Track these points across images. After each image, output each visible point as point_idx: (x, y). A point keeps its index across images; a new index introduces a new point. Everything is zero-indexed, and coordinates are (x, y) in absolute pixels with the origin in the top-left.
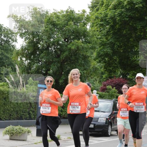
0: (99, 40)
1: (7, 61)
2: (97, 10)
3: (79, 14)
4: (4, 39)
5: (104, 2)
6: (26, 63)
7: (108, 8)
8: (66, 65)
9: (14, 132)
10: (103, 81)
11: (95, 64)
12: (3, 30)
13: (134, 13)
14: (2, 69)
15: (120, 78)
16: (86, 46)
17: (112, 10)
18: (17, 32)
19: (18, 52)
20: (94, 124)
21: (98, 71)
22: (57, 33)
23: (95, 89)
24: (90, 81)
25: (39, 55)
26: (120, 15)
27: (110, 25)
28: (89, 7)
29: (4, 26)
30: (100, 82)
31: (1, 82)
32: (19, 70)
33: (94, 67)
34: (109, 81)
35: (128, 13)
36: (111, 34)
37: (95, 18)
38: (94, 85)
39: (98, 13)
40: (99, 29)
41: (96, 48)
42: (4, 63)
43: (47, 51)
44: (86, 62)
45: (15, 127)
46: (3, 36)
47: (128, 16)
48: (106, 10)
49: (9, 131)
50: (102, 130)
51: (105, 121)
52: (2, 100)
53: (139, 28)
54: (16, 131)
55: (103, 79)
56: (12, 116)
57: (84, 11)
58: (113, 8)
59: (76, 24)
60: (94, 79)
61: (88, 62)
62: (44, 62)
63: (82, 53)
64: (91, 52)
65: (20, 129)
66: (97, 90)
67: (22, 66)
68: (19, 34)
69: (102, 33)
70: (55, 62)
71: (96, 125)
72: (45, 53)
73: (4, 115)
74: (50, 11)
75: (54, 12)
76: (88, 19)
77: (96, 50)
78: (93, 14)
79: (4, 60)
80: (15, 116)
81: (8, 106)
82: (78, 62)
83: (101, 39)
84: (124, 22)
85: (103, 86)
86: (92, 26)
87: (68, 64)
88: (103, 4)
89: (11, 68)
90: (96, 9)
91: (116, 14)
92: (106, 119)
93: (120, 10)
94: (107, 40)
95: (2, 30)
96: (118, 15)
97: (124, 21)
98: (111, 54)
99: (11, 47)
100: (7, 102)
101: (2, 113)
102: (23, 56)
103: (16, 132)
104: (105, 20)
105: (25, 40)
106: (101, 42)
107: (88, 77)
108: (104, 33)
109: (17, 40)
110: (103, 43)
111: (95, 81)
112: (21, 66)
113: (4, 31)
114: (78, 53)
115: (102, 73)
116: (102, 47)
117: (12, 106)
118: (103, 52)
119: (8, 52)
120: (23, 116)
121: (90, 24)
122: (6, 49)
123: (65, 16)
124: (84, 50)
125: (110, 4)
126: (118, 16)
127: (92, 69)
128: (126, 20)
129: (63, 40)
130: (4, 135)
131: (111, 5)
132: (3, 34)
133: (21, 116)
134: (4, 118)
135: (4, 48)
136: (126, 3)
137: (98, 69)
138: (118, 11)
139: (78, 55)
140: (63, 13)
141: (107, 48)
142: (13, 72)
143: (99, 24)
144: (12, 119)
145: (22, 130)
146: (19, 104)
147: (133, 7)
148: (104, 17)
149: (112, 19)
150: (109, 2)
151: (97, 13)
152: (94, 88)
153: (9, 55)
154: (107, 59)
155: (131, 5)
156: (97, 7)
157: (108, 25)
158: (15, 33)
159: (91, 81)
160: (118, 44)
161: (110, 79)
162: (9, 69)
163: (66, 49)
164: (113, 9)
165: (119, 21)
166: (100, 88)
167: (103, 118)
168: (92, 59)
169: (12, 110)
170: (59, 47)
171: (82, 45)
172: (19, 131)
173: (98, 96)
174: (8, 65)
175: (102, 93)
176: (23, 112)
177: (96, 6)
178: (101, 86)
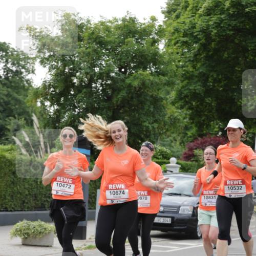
0: (180, 69)
1: (17, 107)
2: (178, 17)
3: (144, 24)
4: (11, 68)
5: (190, 3)
6: (52, 111)
7: (196, 14)
8: (123, 113)
9: (30, 232)
10: (187, 142)
11: (173, 111)
12: (10, 54)
13: (242, 22)
14: (9, 120)
15: (217, 136)
16: (157, 80)
17: (203, 17)
18: (34, 56)
19: (37, 92)
20: (173, 218)
21: (178, 125)
22: (106, 58)
23: (173, 156)
24: (164, 141)
25: (74, 96)
26: (218, 25)
27: (201, 44)
28: (162, 11)
29: (11, 46)
30: (182, 143)
31: (7, 145)
32: (39, 123)
33: (172, 117)
34: (199, 142)
35: (232, 22)
36: (202, 60)
37: (173, 31)
38: (172, 149)
39: (178, 23)
40: (180, 50)
41: (175, 84)
42: (12, 111)
43: (89, 89)
44: (158, 109)
45: (32, 223)
46: (10, 63)
47: (232, 27)
48: (193, 16)
49: (20, 231)
50: (186, 227)
51: (191, 213)
52: (9, 176)
53: (252, 48)
54: (33, 231)
55: (187, 139)
56: (27, 203)
57: (154, 19)
58: (206, 13)
59: (139, 42)
60: (171, 138)
61: (161, 108)
62: (83, 108)
63: (150, 92)
64: (166, 90)
65: (40, 226)
66: (178, 157)
67: (45, 116)
68: (38, 60)
69: (186, 57)
70: (103, 109)
71: (175, 220)
72: (85, 92)
73: (13, 202)
74: (93, 19)
75: (100, 22)
76: (161, 32)
77: (176, 86)
78: (170, 24)
79: (12, 106)
80: (33, 203)
81: (20, 187)
82: (143, 109)
83: (184, 69)
84: (224, 38)
85: (187, 150)
86: (169, 45)
87: (125, 112)
88: (187, 7)
89: (25, 119)
90: (175, 14)
91: (211, 23)
92: (192, 208)
93: (218, 16)
94: (194, 70)
95: (8, 53)
96: (214, 26)
97: (225, 35)
98: (202, 94)
99: (25, 83)
100: (18, 179)
101: (9, 198)
102: (46, 99)
103: (33, 233)
104: (192, 34)
105: (50, 71)
106: (184, 73)
107: (160, 134)
108: (189, 57)
109: (35, 70)
110: (188, 75)
111: (174, 142)
112: (42, 115)
113: (12, 54)
114: (142, 92)
115: (186, 128)
116: (187, 81)
117: (27, 186)
118: (187, 91)
119: (19, 92)
120: (46, 203)
121: (165, 41)
122: (15, 87)
123: (120, 28)
124: (154, 88)
125: (200, 5)
126: (213, 28)
127: (168, 121)
128: (229, 34)
129: (116, 70)
130: (12, 237)
131: (201, 8)
132: (10, 60)
133: (42, 204)
134: (13, 206)
135: (13, 84)
136: (228, 4)
137: (179, 119)
138: (215, 18)
139: (143, 97)
140: (118, 22)
141: (196, 83)
142: (28, 126)
143: (180, 42)
144: (26, 210)
145: (45, 229)
146: (39, 183)
147: (240, 12)
148: (190, 29)
149: (204, 32)
150: (198, 3)
151: (176, 21)
152: (172, 154)
153: (20, 97)
154: (194, 103)
155: (237, 8)
156: (176, 12)
157: (196, 42)
158: (32, 58)
159: (167, 141)
160: (215, 77)
161: (199, 138)
162: (22, 122)
163: (122, 86)
164: (205, 16)
165: (216, 36)
166: (182, 153)
167: (188, 207)
168: (169, 103)
169: (27, 193)
170: (109, 82)
171: (151, 78)
172: (39, 229)
173: (179, 169)
174: (19, 115)
175: (187, 162)
176: (45, 197)
177: (175, 10)
178: (184, 151)
